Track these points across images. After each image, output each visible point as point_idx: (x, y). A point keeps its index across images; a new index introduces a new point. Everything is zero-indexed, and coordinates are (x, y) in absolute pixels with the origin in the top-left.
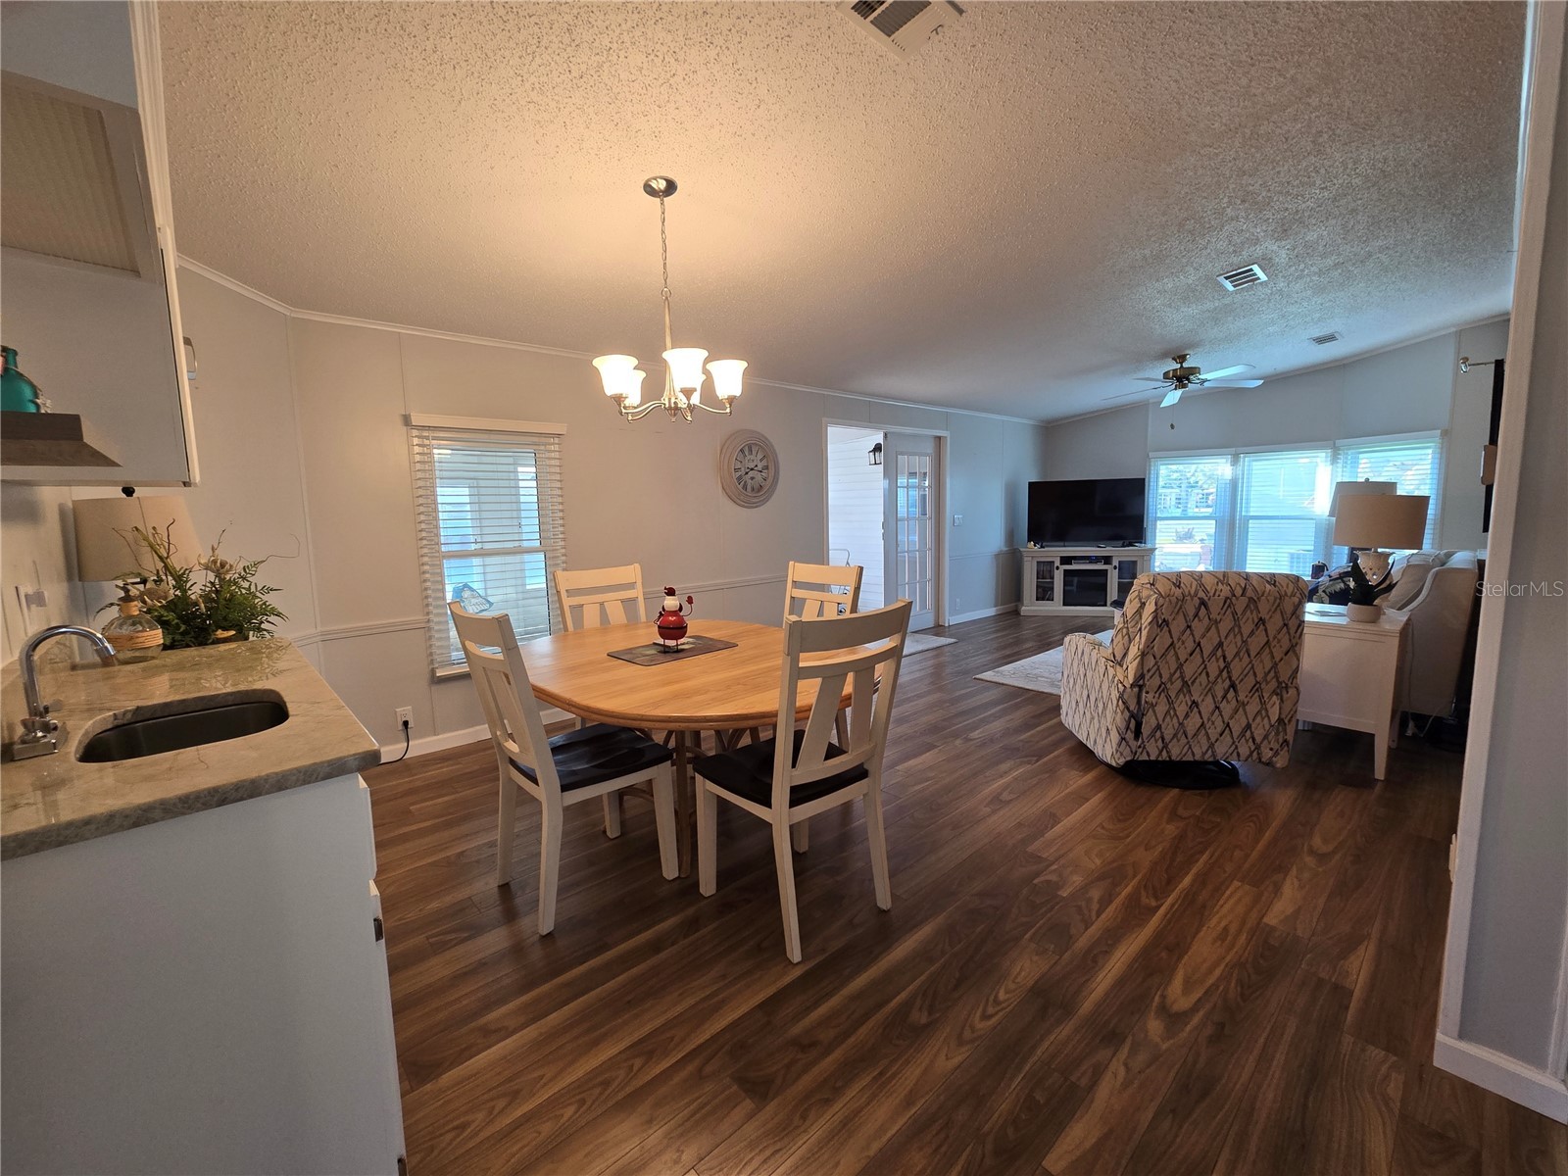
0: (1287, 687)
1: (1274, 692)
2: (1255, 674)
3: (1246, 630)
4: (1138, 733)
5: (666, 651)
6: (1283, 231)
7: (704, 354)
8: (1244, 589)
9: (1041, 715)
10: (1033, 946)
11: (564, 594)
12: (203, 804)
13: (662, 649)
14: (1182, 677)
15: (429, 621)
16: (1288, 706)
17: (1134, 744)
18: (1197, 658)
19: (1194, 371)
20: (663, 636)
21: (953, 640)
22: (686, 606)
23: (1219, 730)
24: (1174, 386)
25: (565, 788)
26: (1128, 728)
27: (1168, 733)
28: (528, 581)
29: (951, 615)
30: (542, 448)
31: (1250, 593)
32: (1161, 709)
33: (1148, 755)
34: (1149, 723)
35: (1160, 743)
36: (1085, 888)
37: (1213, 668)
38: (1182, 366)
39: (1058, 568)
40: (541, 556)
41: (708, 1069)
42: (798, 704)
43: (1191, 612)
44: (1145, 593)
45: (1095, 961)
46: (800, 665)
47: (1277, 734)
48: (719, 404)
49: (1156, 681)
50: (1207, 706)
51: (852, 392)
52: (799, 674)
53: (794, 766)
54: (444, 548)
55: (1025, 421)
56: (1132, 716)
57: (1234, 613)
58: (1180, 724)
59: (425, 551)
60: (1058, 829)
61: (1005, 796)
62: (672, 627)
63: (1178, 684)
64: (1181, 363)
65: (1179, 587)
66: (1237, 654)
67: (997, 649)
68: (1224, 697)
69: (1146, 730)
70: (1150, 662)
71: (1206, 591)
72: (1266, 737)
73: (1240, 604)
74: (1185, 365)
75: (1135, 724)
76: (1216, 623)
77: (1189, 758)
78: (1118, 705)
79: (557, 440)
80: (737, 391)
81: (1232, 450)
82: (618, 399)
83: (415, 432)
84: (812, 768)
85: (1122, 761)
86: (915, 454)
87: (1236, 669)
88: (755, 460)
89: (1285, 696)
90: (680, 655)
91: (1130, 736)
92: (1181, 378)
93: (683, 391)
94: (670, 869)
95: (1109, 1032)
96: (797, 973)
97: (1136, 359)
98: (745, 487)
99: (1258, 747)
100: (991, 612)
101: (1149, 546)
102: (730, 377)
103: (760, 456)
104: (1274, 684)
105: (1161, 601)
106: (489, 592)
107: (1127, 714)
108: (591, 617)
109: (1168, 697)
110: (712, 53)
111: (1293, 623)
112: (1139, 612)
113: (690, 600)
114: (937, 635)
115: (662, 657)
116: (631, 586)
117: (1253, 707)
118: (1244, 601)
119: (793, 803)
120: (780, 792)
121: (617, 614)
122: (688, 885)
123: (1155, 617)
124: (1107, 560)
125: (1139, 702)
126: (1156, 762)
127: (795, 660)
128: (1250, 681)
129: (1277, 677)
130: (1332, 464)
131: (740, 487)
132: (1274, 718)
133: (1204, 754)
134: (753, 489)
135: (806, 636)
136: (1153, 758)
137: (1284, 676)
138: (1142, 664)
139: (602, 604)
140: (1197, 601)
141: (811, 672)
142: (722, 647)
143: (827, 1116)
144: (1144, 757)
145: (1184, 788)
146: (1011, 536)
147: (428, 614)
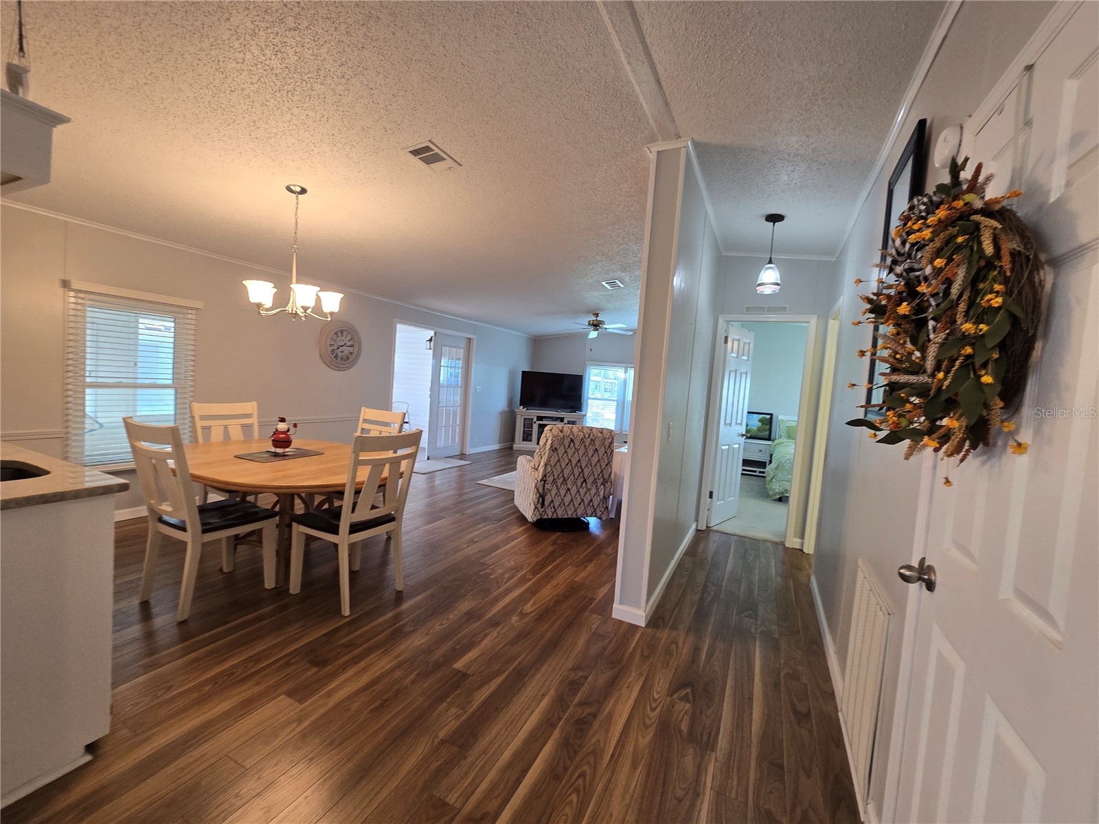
0: (607, 481)
1: (602, 484)
2: (594, 475)
3: (590, 453)
4: (543, 505)
5: (276, 455)
6: (624, 270)
7: (318, 289)
8: (589, 435)
9: (507, 501)
10: (471, 597)
11: (197, 419)
12: (36, 502)
13: (273, 454)
14: (563, 476)
15: (67, 433)
16: (607, 490)
17: (541, 510)
18: (569, 467)
19: (602, 322)
20: (276, 446)
21: (469, 462)
22: (292, 430)
23: (579, 502)
24: (593, 329)
25: (204, 531)
26: (538, 502)
27: (557, 504)
28: (139, 408)
29: (470, 448)
30: (181, 315)
31: (591, 437)
32: (554, 492)
33: (548, 515)
34: (548, 499)
35: (553, 510)
36: (503, 574)
37: (577, 471)
38: (596, 319)
39: (535, 423)
40: (172, 391)
41: (293, 661)
42: (357, 481)
43: (567, 444)
44: (548, 435)
45: (498, 600)
46: (360, 458)
47: (603, 504)
48: (325, 315)
49: (551, 478)
50: (574, 491)
51: (414, 305)
52: (358, 463)
53: (353, 512)
54: (88, 380)
55: (523, 335)
56: (541, 496)
57: (585, 446)
58: (562, 499)
59: (70, 380)
60: (499, 551)
61: (476, 539)
62: (282, 441)
63: (561, 479)
64: (596, 317)
65: (562, 432)
66: (587, 465)
67: (494, 468)
68: (581, 486)
69: (547, 503)
70: (549, 469)
71: (573, 435)
72: (598, 505)
73: (588, 442)
74: (598, 319)
75: (541, 498)
76: (578, 450)
77: (566, 517)
78: (534, 490)
79: (194, 312)
80: (336, 309)
81: (625, 365)
82: (259, 305)
83: (72, 294)
84: (364, 514)
85: (535, 519)
86: (453, 347)
87: (586, 472)
88: (345, 339)
89: (607, 486)
90: (285, 458)
91: (539, 506)
92: (596, 325)
93: (302, 307)
94: (269, 582)
95: (494, 623)
96: (347, 620)
97: (577, 312)
98: (336, 357)
99: (595, 511)
100: (496, 447)
101: (583, 413)
102: (332, 302)
103: (349, 338)
104: (601, 480)
105: (554, 438)
106: (99, 415)
107: (538, 495)
108: (217, 434)
109: (557, 486)
110: (336, 149)
111: (609, 451)
112: (545, 444)
113: (295, 426)
114: (461, 459)
115: (273, 459)
116: (249, 416)
117: (593, 491)
118: (589, 440)
119: (351, 532)
120: (344, 526)
121: (236, 432)
122: (281, 590)
123: (551, 447)
124: (562, 419)
125: (544, 489)
126: (551, 519)
127: (357, 456)
128: (592, 478)
129: (603, 476)
131: (333, 356)
132: (602, 497)
133: (572, 514)
134: (342, 359)
135: (364, 444)
136: (550, 517)
137: (606, 477)
138: (545, 469)
139: (226, 427)
140: (569, 440)
141: (366, 462)
142: (313, 454)
143: (356, 667)
144: (546, 517)
145: (563, 532)
146: (511, 402)
147: (67, 427)
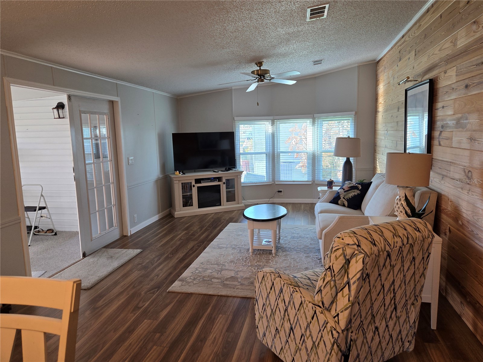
0: (417, 298)
2: (406, 295)
3: (406, 267)
8: (408, 238)
14: (372, 313)
16: (417, 310)
18: (381, 296)
19: (266, 72)
24: (257, 80)
27: (363, 357)
29: (131, 227)
31: (411, 241)
34: (353, 355)
37: (388, 299)
38: (260, 69)
39: (194, 186)
43: (382, 263)
47: (412, 331)
49: (358, 322)
55: (166, 94)
56: (343, 354)
57: (402, 258)
58: (369, 348)
63: (369, 318)
64: (260, 67)
66: (400, 285)
68: (391, 317)
70: (356, 308)
71: (389, 245)
72: (407, 335)
74: (262, 68)
75: (344, 359)
76: (393, 267)
78: (332, 349)
81: (272, 118)
86: (95, 113)
92: (261, 76)
99: (403, 343)
109: (363, 330)
111: (426, 256)
117: (403, 318)
118: (408, 247)
124: (219, 179)
125: (346, 342)
128: (403, 301)
130: (313, 126)
137: (417, 292)
146: (163, 167)
